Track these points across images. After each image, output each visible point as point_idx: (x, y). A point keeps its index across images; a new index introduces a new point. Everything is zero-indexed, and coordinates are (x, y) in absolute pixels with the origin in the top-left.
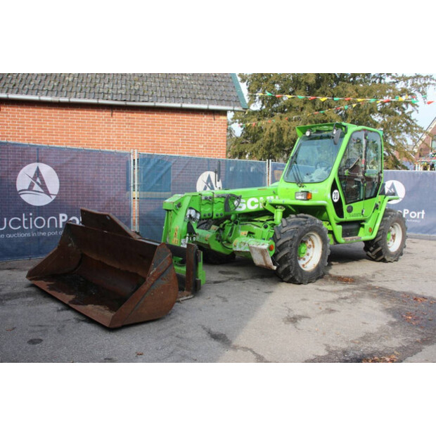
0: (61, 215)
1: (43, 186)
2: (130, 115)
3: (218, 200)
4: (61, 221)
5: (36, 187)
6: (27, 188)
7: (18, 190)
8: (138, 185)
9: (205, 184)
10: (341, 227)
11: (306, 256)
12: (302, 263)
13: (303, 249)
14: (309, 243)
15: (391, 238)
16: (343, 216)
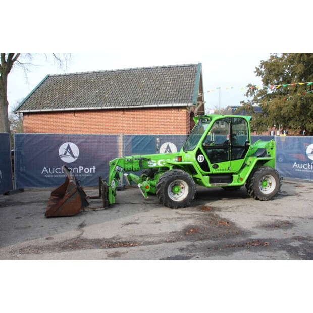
0: (80, 167)
1: (71, 153)
2: (133, 113)
4: (80, 169)
5: (68, 154)
6: (63, 154)
7: (60, 155)
8: (123, 151)
9: (165, 150)
10: (208, 177)
11: (179, 193)
12: (176, 196)
13: (176, 189)
14: (182, 186)
15: (268, 185)
16: (209, 171)
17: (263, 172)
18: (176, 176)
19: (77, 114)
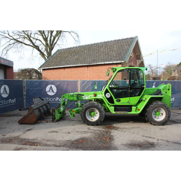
0: (57, 98)
1: (52, 90)
2: (92, 68)
3: (75, 95)
8: (80, 90)
10: (114, 107)
11: (95, 116)
12: (92, 118)
13: (92, 114)
14: (96, 112)
15: (161, 114)
16: (114, 103)
17: (155, 106)
18: (91, 105)
19: (66, 69)
